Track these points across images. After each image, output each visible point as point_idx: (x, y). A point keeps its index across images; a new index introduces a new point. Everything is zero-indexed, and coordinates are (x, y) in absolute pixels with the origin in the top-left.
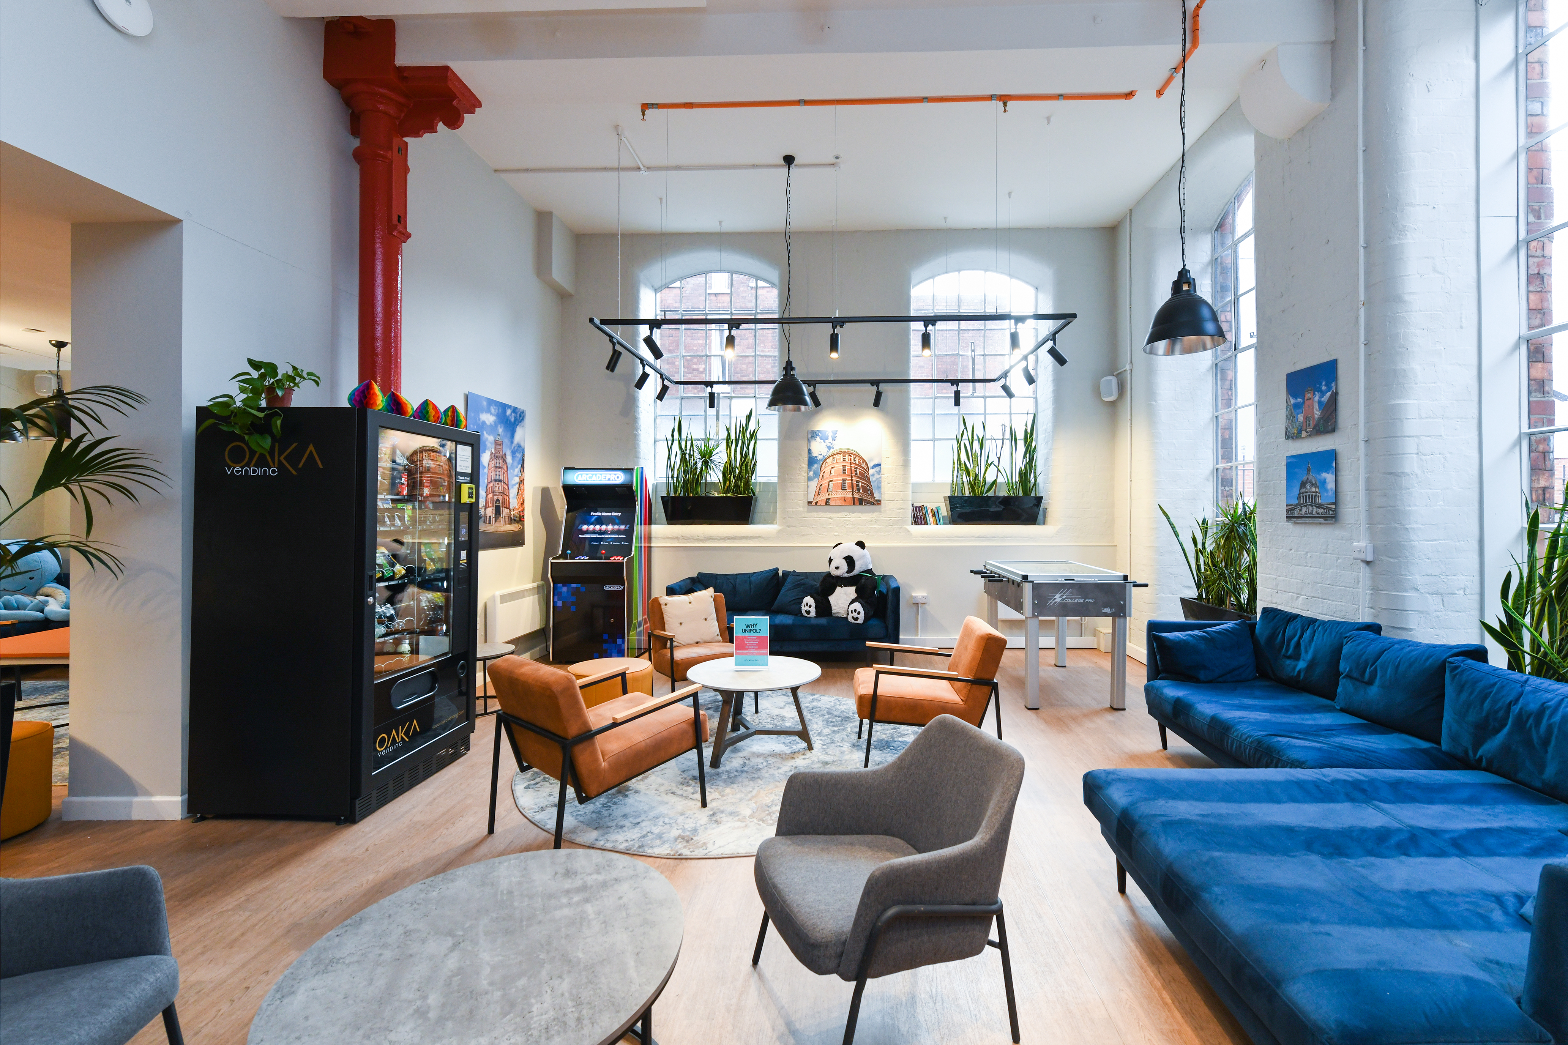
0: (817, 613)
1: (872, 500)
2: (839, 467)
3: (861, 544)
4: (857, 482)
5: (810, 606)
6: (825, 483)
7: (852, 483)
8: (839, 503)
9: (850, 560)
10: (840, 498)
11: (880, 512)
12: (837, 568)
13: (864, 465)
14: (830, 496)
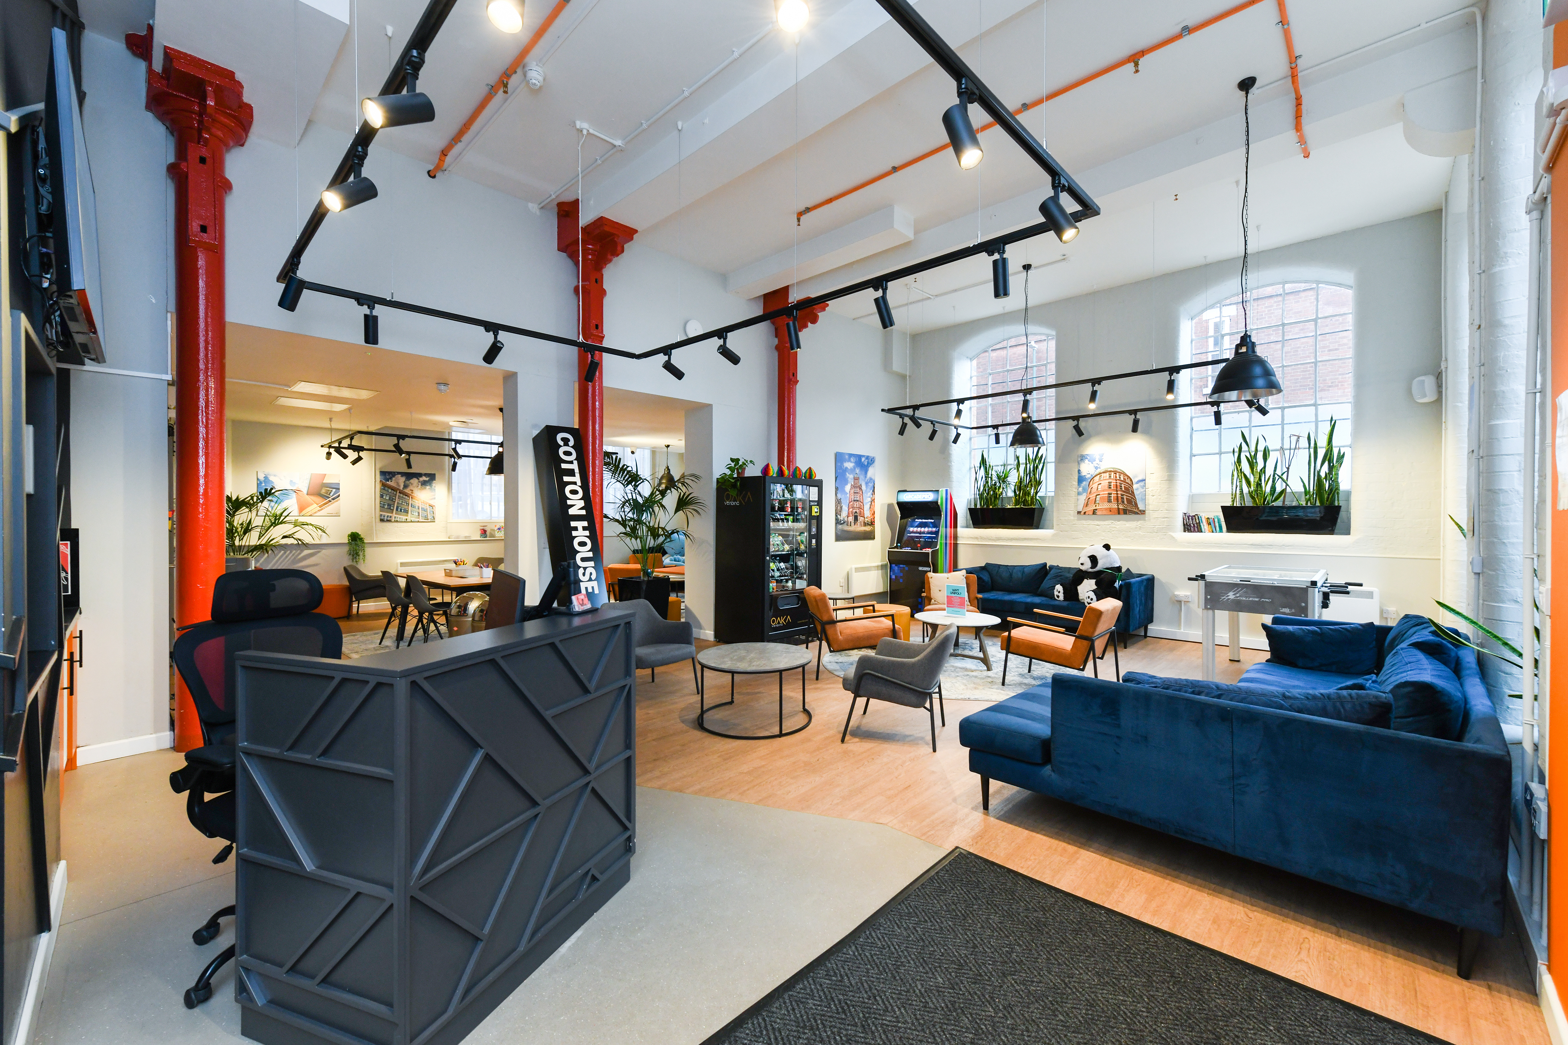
0: (1065, 597)
1: (1136, 511)
2: (1105, 483)
3: (1107, 547)
4: (1122, 495)
5: (1059, 592)
6: (1093, 497)
7: (1117, 497)
8: (1104, 512)
9: (1094, 559)
10: (1106, 509)
11: (1145, 520)
12: (1082, 564)
13: (1128, 481)
14: (1097, 508)
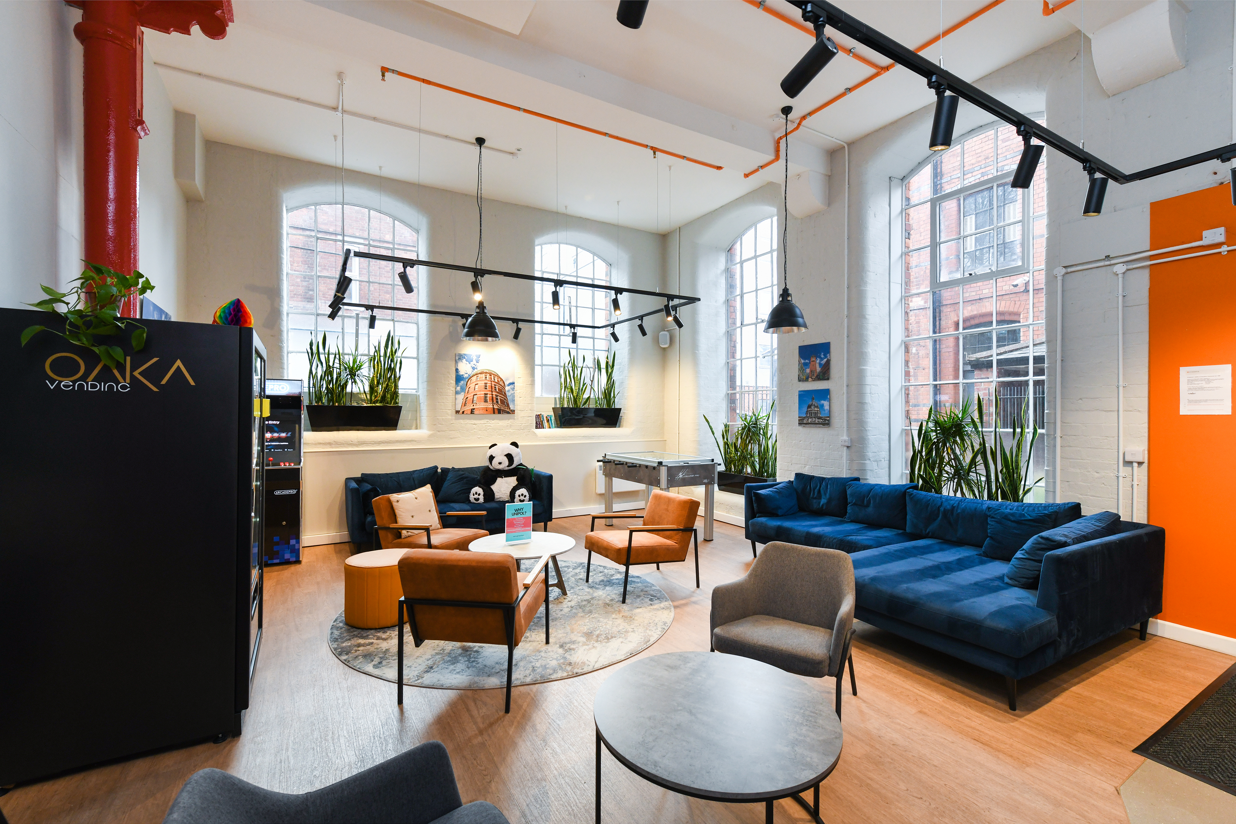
0: (484, 499)
1: (508, 410)
2: (481, 384)
3: (515, 444)
4: (496, 396)
5: (479, 495)
6: (470, 396)
7: (492, 397)
8: (481, 412)
9: (510, 457)
10: (483, 409)
11: (514, 419)
12: (500, 463)
13: (501, 383)
14: (475, 407)
